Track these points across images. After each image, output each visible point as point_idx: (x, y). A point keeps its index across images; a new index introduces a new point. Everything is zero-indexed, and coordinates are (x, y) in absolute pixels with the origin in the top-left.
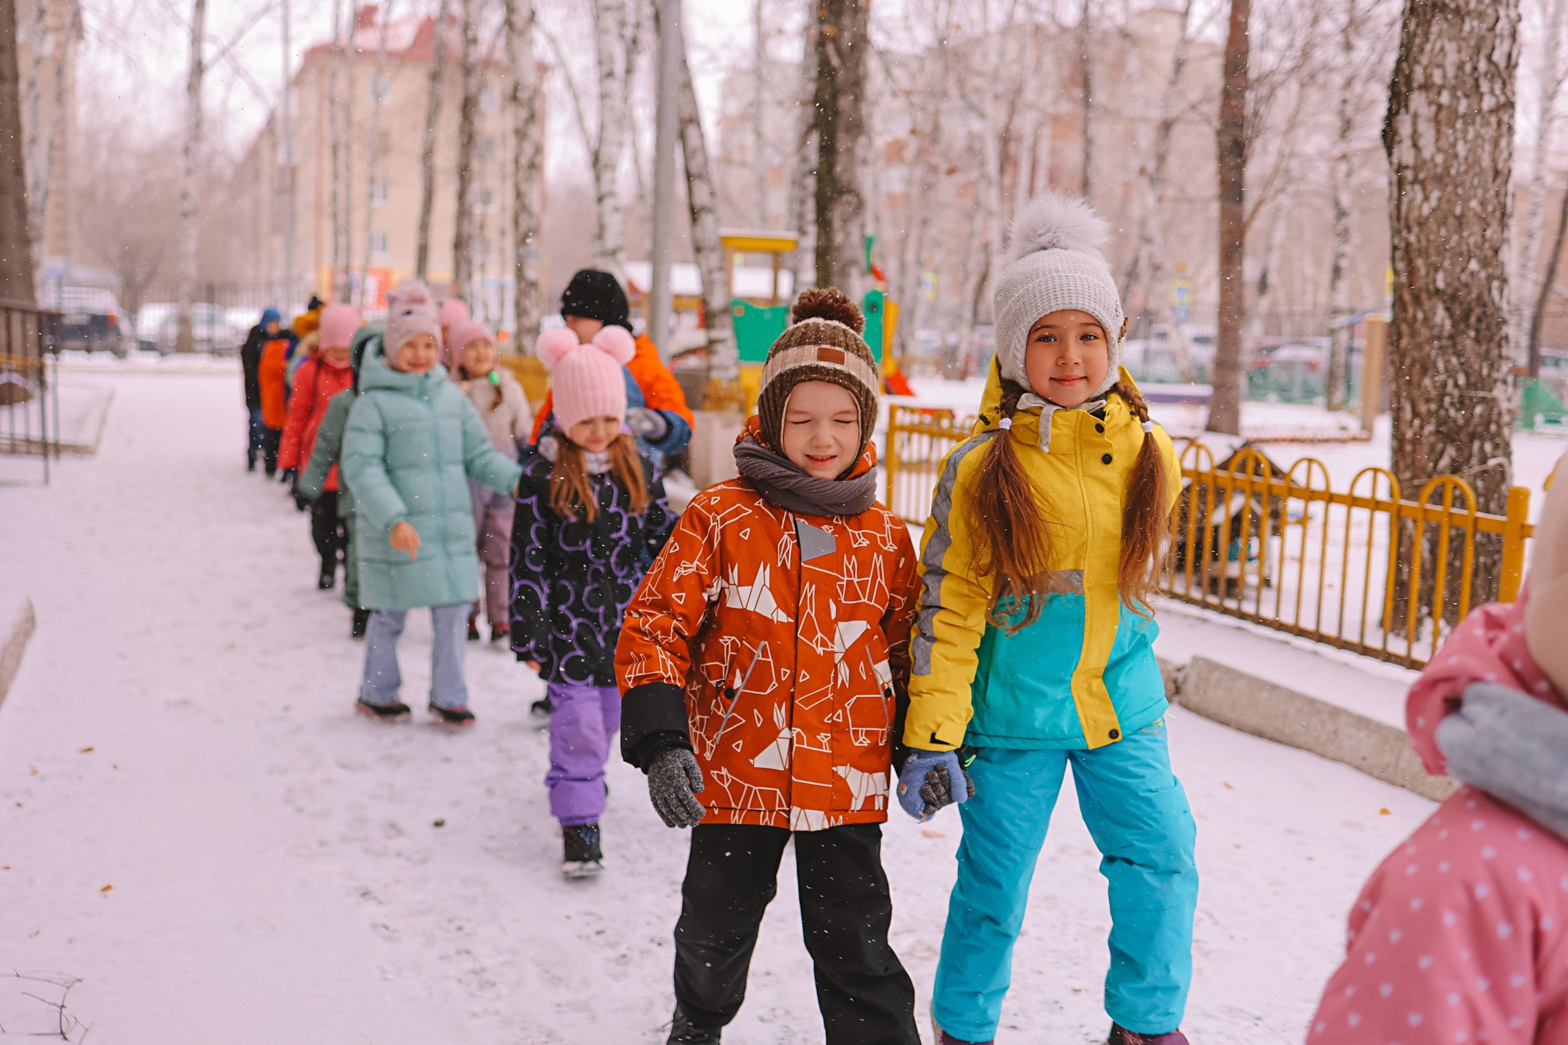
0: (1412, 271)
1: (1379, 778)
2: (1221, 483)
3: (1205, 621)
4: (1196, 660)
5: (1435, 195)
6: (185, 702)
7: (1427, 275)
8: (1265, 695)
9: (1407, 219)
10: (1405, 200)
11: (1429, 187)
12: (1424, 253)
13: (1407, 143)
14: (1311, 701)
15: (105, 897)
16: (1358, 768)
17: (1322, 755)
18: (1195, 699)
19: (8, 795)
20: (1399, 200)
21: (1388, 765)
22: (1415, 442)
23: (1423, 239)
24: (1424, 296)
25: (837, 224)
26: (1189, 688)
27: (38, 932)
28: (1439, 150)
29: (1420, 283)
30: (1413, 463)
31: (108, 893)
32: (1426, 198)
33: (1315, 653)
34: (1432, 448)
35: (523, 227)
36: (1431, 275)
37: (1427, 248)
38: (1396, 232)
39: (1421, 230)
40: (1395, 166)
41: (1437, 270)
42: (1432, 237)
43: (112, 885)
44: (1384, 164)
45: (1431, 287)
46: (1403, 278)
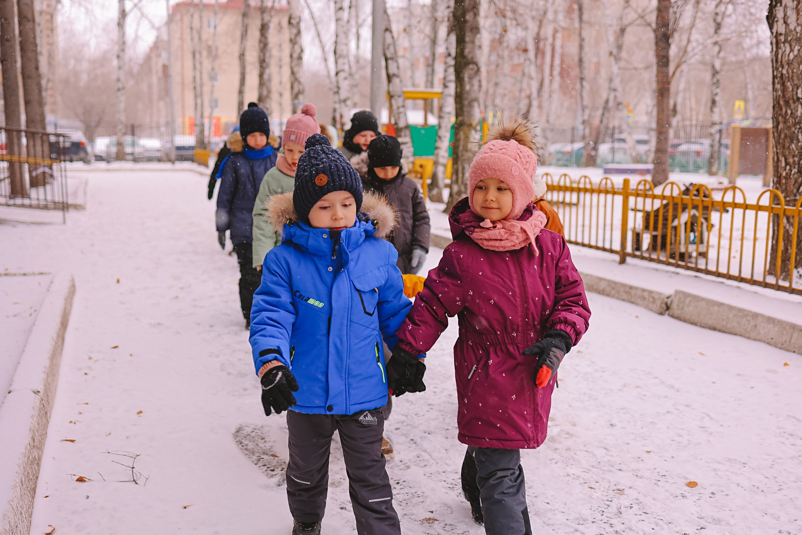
0: (784, 88)
1: (780, 348)
2: (685, 202)
3: (678, 273)
4: (677, 292)
5: (797, 48)
6: (159, 324)
7: (793, 90)
8: (716, 308)
9: (781, 62)
10: (780, 52)
11: (793, 44)
12: (791, 79)
13: (781, 21)
14: (740, 310)
15: (140, 416)
16: (768, 343)
17: (749, 338)
18: (677, 312)
19: (80, 369)
20: (777, 52)
21: (786, 341)
22: (787, 177)
23: (790, 72)
24: (791, 102)
25: (466, 79)
26: (674, 306)
27: (110, 434)
28: (798, 24)
29: (789, 95)
30: (786, 189)
31: (140, 415)
32: (792, 50)
33: (739, 287)
34: (796, 181)
35: (296, 90)
36: (795, 90)
37: (792, 76)
38: (774, 69)
39: (789, 66)
40: (774, 34)
41: (798, 88)
42: (795, 70)
43: (142, 411)
44: (768, 33)
45: (795, 97)
46: (780, 93)
